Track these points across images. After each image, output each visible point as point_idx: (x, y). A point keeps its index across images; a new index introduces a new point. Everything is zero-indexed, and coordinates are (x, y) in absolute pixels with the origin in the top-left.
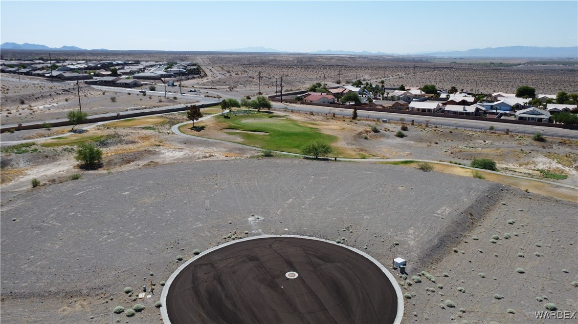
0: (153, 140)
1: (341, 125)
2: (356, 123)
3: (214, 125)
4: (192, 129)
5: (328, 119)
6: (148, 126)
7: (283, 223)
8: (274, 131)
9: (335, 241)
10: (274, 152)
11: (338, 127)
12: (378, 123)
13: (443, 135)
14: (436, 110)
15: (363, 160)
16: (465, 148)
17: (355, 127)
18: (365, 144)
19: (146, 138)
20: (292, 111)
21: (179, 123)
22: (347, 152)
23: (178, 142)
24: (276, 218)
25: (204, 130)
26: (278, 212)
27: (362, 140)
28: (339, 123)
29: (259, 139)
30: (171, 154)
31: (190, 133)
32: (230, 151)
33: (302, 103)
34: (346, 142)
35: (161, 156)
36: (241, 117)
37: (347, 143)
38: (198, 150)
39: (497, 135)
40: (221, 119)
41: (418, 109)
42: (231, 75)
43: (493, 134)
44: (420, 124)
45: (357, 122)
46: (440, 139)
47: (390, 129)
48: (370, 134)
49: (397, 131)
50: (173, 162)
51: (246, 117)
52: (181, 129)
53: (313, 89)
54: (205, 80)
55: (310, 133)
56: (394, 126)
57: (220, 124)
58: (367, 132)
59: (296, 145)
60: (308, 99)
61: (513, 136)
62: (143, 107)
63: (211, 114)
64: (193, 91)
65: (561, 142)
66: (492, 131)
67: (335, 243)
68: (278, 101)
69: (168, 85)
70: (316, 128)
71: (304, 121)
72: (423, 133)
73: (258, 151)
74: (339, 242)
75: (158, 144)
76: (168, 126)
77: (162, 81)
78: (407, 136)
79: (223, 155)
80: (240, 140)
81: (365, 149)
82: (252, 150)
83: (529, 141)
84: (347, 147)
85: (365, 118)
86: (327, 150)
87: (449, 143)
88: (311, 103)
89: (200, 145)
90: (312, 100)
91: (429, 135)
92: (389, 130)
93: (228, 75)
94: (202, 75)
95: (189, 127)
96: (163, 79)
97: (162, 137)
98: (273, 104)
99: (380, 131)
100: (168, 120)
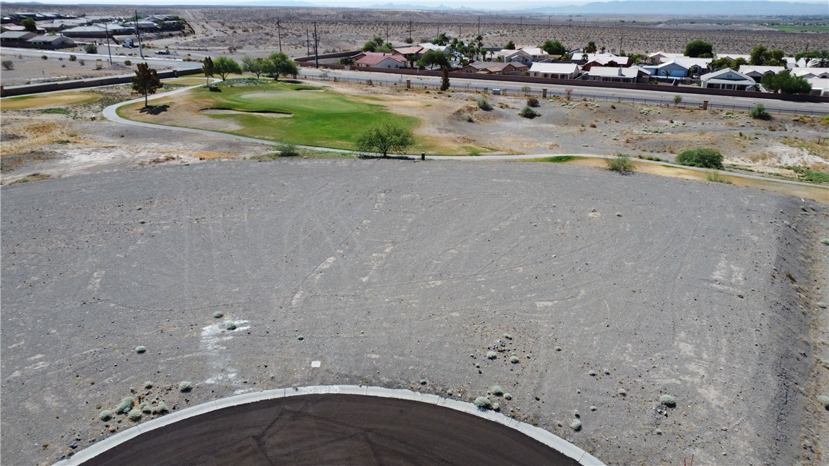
0: (59, 132)
1: (424, 100)
2: (449, 96)
3: (187, 103)
4: (142, 110)
5: (399, 91)
6: (57, 107)
7: (306, 340)
8: (303, 111)
9: (471, 400)
10: (300, 148)
11: (418, 103)
12: (487, 95)
13: (601, 111)
14: (573, 76)
15: (475, 158)
16: (645, 133)
17: (448, 103)
18: (473, 130)
19: (44, 128)
20: (336, 80)
21: (121, 101)
22: (442, 145)
23: (108, 135)
24: (287, 323)
25: (166, 111)
26: (294, 302)
27: (464, 123)
28: (419, 96)
29: (272, 126)
30: (85, 158)
31: (138, 118)
32: (212, 147)
33: (353, 69)
34: (437, 126)
35: (62, 162)
36: (243, 89)
37: (438, 129)
38: (145, 149)
39: (689, 111)
40: (204, 92)
41: (546, 75)
42: (235, 32)
43: (681, 110)
44: (556, 97)
45: (451, 94)
46: (598, 119)
47: (508, 104)
48: (476, 113)
49: (521, 109)
50: (83, 173)
51: (251, 89)
52: (123, 111)
53: (370, 48)
54: (190, 39)
55: (370, 113)
56: (513, 100)
57: (199, 101)
58: (470, 109)
59: (344, 134)
60: (363, 62)
61: (714, 113)
62: (62, 77)
63: (188, 86)
64: (164, 53)
65: (797, 121)
66: (678, 105)
67: (472, 409)
68: (312, 65)
69: (124, 46)
70: (378, 106)
71: (356, 94)
72: (566, 110)
73: (268, 146)
74: (486, 407)
75: (65, 138)
76: (98, 107)
77: (114, 39)
78: (539, 116)
79: (195, 157)
80: (234, 126)
81: (472, 138)
82: (256, 145)
83: (744, 119)
84: (440, 135)
85: (464, 89)
86: (404, 141)
87: (614, 125)
88: (368, 69)
89: (153, 139)
90: (368, 63)
91: (577, 112)
92: (507, 106)
93: (230, 32)
94: (185, 31)
95: (138, 108)
96: (116, 37)
97: (77, 126)
98: (304, 71)
99: (494, 107)
100: (101, 97)
